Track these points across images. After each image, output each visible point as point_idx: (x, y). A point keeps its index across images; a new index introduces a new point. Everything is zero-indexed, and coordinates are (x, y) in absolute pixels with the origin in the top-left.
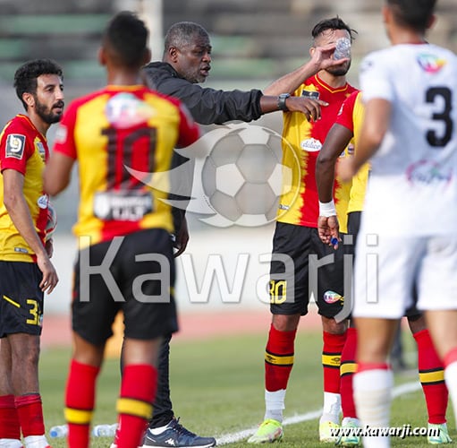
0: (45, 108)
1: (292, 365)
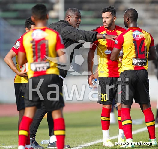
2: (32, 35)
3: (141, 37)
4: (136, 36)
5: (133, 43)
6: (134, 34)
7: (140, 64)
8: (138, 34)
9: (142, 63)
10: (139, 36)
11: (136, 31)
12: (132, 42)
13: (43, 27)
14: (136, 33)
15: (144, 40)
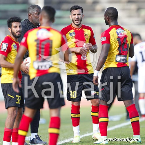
0: (14, 33)
1: (80, 117)
2: (37, 34)
3: (124, 35)
4: (119, 34)
5: (118, 40)
6: (118, 32)
7: (123, 61)
8: (121, 32)
9: (125, 59)
10: (122, 34)
11: (119, 29)
12: (116, 40)
13: (48, 27)
14: (119, 31)
15: (126, 38)
